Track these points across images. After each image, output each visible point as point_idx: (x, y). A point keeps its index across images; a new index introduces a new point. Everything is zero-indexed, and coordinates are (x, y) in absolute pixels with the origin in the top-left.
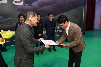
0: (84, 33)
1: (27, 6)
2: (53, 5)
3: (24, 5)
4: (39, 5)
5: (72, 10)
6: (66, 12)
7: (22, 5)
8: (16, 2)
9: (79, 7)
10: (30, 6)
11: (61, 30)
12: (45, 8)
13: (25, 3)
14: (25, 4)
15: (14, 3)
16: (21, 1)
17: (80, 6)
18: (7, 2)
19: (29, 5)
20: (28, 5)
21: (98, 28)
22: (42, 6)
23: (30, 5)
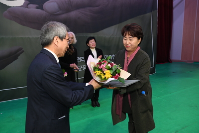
0: (154, 68)
1: (33, 9)
2: (91, 8)
6: (117, 25)
7: (22, 6)
9: (142, 15)
10: (40, 10)
12: (74, 14)
17: (145, 13)
19: (37, 8)
20: (35, 6)
22: (68, 10)
23: (41, 7)
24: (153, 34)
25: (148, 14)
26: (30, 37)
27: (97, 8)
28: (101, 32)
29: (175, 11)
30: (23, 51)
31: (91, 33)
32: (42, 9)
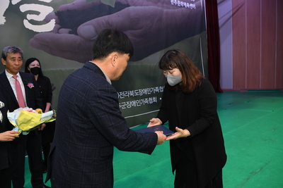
1: (65, 35)
3: (56, 30)
4: (96, 31)
7: (51, 32)
8: (32, 22)
10: (73, 35)
11: (154, 98)
13: (59, 26)
14: (60, 28)
15: (27, 25)
17: (193, 35)
18: (5, 21)
19: (70, 33)
20: (67, 30)
21: (231, 87)
23: (74, 32)
24: (203, 59)
25: (197, 37)
26: (63, 69)
27: (140, 31)
28: (145, 59)
29: (221, 31)
30: (55, 88)
31: (134, 61)
32: (76, 34)
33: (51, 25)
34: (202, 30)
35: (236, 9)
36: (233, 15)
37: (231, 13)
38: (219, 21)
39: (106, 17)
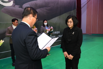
1: (17, 8)
2: (46, 8)
3: (13, 6)
5: (64, 14)
6: (59, 16)
7: (11, 6)
10: (21, 8)
13: (15, 4)
14: (15, 5)
16: (9, 1)
17: (71, 10)
19: (19, 7)
20: (18, 6)
21: (85, 32)
23: (21, 7)
27: (49, 8)
32: (22, 8)
33: (11, 4)
34: (74, 9)
35: (88, 1)
36: (87, 3)
37: (86, 2)
38: (82, 5)
39: (35, 1)
